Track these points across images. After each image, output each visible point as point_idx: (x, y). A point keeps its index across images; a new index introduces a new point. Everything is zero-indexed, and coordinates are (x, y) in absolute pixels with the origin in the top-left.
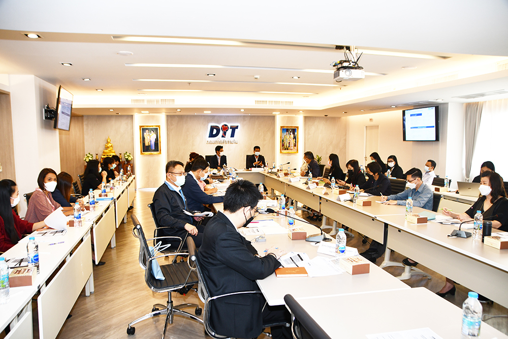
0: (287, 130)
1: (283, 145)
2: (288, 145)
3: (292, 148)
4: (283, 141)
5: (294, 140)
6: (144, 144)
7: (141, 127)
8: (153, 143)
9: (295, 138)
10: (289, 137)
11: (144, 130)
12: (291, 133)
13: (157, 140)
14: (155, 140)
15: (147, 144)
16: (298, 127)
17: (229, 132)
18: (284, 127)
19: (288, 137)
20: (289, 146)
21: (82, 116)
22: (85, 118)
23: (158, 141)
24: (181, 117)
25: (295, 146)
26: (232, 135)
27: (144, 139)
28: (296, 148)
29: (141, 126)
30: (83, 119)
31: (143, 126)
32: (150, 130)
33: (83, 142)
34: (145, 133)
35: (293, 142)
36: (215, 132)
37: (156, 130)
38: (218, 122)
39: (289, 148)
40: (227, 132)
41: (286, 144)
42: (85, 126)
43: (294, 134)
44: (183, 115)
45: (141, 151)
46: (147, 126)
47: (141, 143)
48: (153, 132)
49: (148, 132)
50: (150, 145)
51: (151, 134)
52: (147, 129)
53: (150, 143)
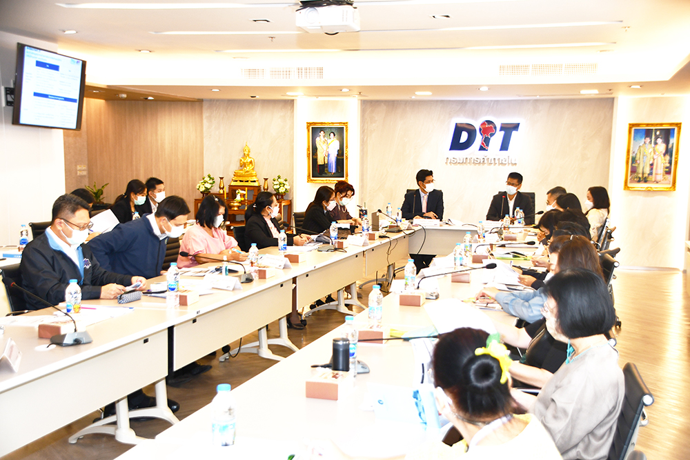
0: (648, 133)
1: (634, 171)
2: (647, 170)
3: (659, 178)
4: (634, 160)
5: (668, 157)
8: (333, 159)
9: (668, 152)
10: (653, 152)
11: (315, 130)
12: (659, 141)
13: (341, 153)
15: (320, 162)
16: (679, 125)
18: (638, 125)
19: (649, 149)
20: (651, 174)
21: (201, 101)
22: (205, 105)
23: (342, 155)
24: (392, 104)
25: (668, 173)
27: (315, 150)
28: (670, 177)
29: (311, 124)
30: (201, 107)
31: (315, 123)
32: (329, 131)
33: (202, 153)
34: (318, 139)
35: (661, 162)
37: (340, 131)
38: (474, 115)
39: (652, 178)
41: (644, 168)
42: (205, 121)
43: (667, 142)
44: (397, 101)
45: (309, 176)
46: (322, 123)
47: (309, 158)
48: (334, 135)
49: (324, 137)
50: (326, 162)
51: (329, 141)
52: (322, 129)
53: (326, 158)
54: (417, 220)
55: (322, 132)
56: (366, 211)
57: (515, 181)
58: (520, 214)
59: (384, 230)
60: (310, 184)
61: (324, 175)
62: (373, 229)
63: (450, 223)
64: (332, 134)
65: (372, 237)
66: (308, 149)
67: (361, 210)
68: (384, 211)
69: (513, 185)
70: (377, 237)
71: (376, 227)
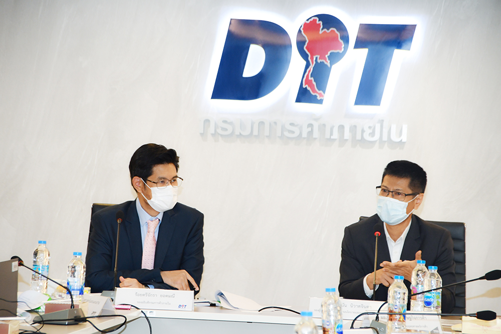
40: (337, 71)
54: (129, 292)
57: (403, 184)
59: (31, 317)
63: (223, 304)
68: (28, 260)
69: (396, 194)
71: (8, 306)
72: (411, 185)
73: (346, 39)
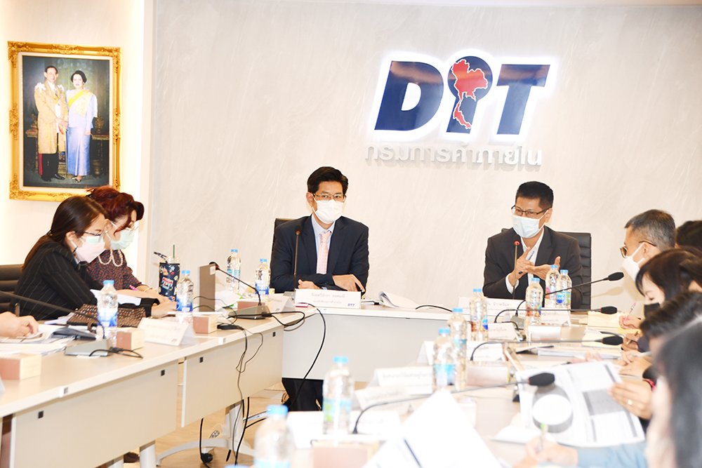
6: (31, 144)
7: (15, 47)
8: (80, 141)
11: (31, 65)
13: (101, 127)
14: (89, 126)
15: (46, 146)
17: (494, 99)
23: (105, 131)
26: (509, 123)
27: (31, 115)
29: (20, 46)
31: (32, 46)
32: (70, 68)
34: (39, 87)
36: (412, 98)
37: (98, 72)
38: (436, 42)
40: (482, 106)
45: (14, 182)
46: (51, 47)
47: (15, 137)
48: (84, 80)
49: (56, 83)
50: (62, 149)
51: (70, 94)
52: (49, 63)
53: (63, 138)
54: (306, 293)
55: (51, 71)
56: (177, 266)
58: (560, 281)
59: (227, 313)
60: (16, 203)
61: (55, 181)
62: (203, 307)
63: (386, 303)
64: (77, 77)
65: (200, 327)
66: (13, 113)
67: (164, 265)
68: (223, 266)
69: (528, 213)
70: (212, 327)
71: (207, 303)
72: (541, 204)
73: (490, 78)
